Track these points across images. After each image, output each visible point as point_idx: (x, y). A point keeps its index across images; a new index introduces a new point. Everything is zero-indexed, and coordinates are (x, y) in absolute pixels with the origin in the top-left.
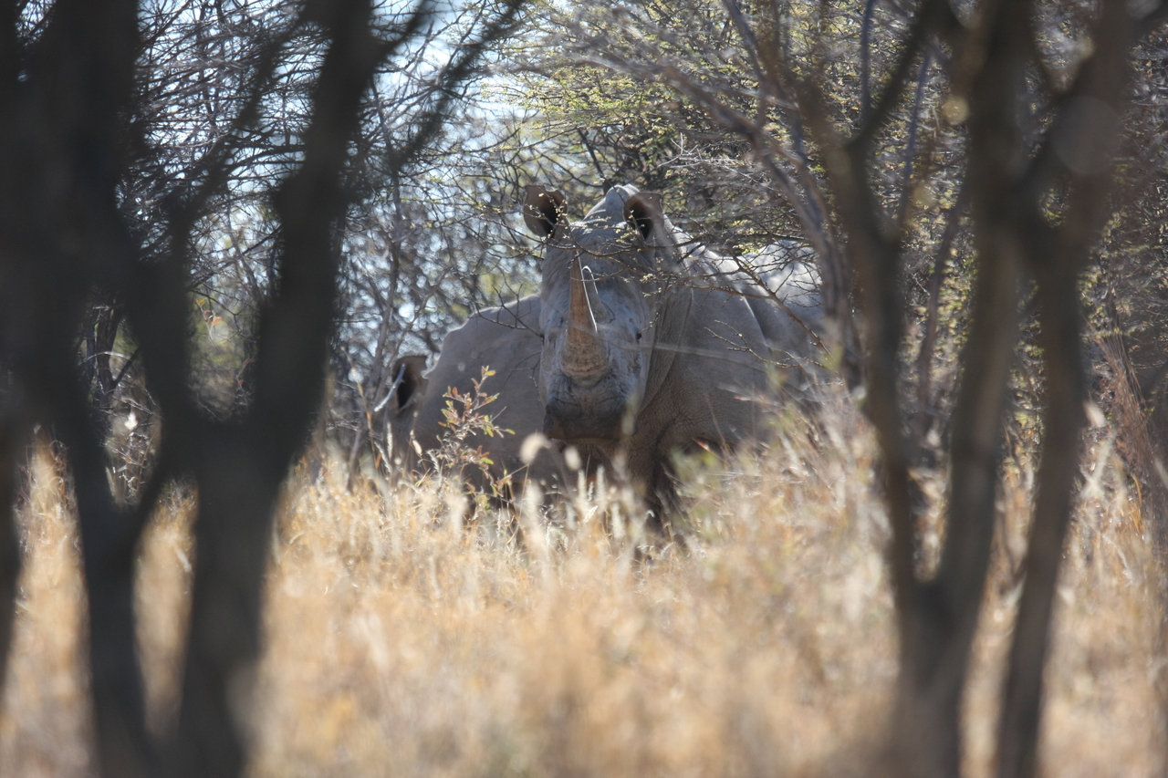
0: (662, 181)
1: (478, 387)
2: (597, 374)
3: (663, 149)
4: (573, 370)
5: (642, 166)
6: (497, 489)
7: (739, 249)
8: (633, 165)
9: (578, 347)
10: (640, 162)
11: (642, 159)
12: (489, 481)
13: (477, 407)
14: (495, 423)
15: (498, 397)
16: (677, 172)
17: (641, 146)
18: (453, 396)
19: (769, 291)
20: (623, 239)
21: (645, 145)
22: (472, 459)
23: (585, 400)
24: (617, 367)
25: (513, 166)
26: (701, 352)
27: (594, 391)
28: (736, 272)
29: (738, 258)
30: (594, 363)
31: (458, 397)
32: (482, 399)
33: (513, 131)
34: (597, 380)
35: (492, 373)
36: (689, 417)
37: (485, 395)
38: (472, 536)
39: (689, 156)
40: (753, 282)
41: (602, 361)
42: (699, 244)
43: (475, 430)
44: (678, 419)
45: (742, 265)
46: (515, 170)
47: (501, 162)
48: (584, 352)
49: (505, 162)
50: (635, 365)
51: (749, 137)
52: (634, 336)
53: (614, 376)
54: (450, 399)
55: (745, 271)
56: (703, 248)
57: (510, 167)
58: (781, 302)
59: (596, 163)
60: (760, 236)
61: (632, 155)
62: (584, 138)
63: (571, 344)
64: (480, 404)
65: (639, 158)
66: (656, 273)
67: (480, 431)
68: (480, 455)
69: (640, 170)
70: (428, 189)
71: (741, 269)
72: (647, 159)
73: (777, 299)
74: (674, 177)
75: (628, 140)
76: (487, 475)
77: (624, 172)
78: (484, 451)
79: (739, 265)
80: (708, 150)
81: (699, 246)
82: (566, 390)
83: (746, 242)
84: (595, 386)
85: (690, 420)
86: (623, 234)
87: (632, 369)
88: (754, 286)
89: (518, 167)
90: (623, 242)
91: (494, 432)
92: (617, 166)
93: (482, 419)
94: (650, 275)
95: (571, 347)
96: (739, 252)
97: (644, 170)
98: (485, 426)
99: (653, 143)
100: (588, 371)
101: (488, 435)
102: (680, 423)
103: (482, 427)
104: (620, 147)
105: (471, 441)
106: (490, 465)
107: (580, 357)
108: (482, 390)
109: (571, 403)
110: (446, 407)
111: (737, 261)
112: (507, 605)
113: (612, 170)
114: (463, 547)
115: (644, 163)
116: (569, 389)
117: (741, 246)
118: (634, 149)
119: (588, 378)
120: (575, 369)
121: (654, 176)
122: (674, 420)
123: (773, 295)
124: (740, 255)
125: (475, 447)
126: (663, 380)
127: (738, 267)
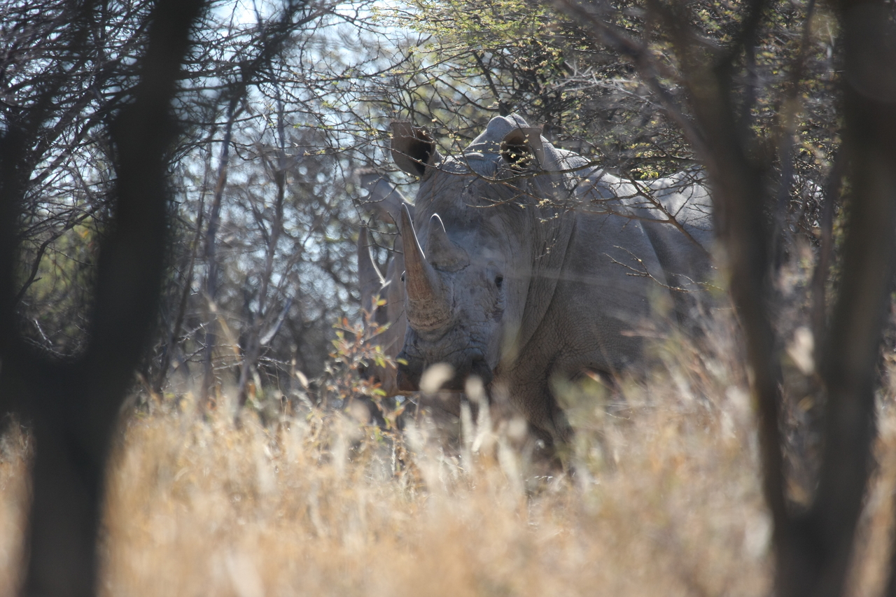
0: (560, 104)
1: (369, 316)
2: (442, 327)
3: (560, 70)
4: (416, 324)
5: (539, 88)
6: (389, 420)
7: (637, 172)
8: (530, 88)
9: (417, 302)
10: (537, 85)
11: (539, 81)
12: (382, 412)
13: (368, 337)
14: (387, 353)
15: (390, 327)
16: (572, 94)
17: (536, 69)
18: (344, 327)
19: (669, 215)
20: (519, 164)
21: (541, 67)
22: (364, 391)
23: (431, 354)
24: (467, 317)
25: (407, 90)
27: (439, 345)
28: (634, 196)
30: (435, 317)
31: (348, 328)
32: (373, 329)
33: (407, 55)
34: (442, 333)
35: (383, 303)
36: (576, 347)
37: (375, 325)
38: (360, 470)
39: (584, 78)
40: (653, 206)
41: (445, 315)
42: (596, 167)
43: (366, 360)
44: (564, 351)
45: (641, 189)
46: (410, 94)
47: (395, 87)
48: (424, 307)
49: (399, 87)
50: (493, 310)
51: (637, 60)
52: (492, 281)
53: (463, 327)
54: (340, 330)
55: (644, 195)
56: (601, 171)
57: (404, 92)
58: (681, 226)
59: (492, 85)
60: (659, 158)
61: (529, 78)
62: (479, 60)
63: (411, 300)
64: (371, 334)
65: (536, 81)
66: (552, 198)
67: (371, 362)
68: (372, 386)
69: (537, 93)
70: (322, 115)
71: (640, 193)
72: (544, 80)
73: (676, 223)
74: (571, 100)
75: (523, 63)
76: (380, 406)
77: (521, 95)
78: (375, 382)
79: (637, 188)
80: (604, 71)
82: (412, 344)
83: (646, 165)
84: (440, 339)
85: (577, 350)
87: (490, 315)
89: (413, 91)
91: (387, 363)
92: (514, 89)
93: (374, 349)
94: (546, 200)
95: (411, 302)
96: (637, 176)
97: (541, 92)
98: (377, 357)
99: (549, 65)
100: (431, 325)
101: (380, 365)
103: (373, 358)
104: (516, 70)
105: (363, 372)
106: (382, 396)
107: (421, 312)
108: (373, 320)
109: (416, 357)
110: (337, 338)
111: (635, 184)
112: (398, 539)
113: (508, 93)
114: (350, 480)
115: (542, 86)
116: (415, 342)
117: (639, 169)
118: (529, 71)
119: (432, 333)
120: (419, 323)
121: (552, 98)
122: (561, 351)
123: (672, 219)
124: (639, 178)
125: (366, 378)
126: (542, 315)
127: (637, 191)
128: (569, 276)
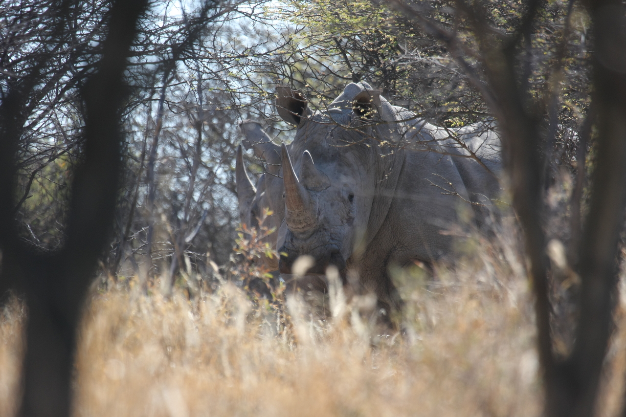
0: (395, 74)
1: (261, 223)
2: (310, 229)
3: (395, 51)
4: (292, 227)
5: (380, 63)
6: (275, 296)
7: (449, 122)
8: (373, 63)
10: (379, 61)
11: (380, 58)
12: (270, 290)
13: (261, 237)
14: (273, 248)
15: (275, 229)
16: (404, 67)
17: (378, 50)
18: (244, 230)
21: (381, 48)
22: (257, 274)
23: (303, 248)
24: (328, 223)
25: (288, 64)
26: (414, 197)
27: (308, 242)
28: (447, 138)
29: (449, 129)
30: (306, 222)
31: (247, 231)
32: (264, 232)
33: (288, 40)
34: (310, 234)
35: (270, 213)
36: (405, 244)
37: (265, 228)
38: (254, 330)
39: (412, 56)
40: (460, 146)
43: (259, 253)
44: (398, 247)
45: (451, 134)
46: (290, 67)
47: (280, 62)
49: (282, 62)
50: (347, 218)
51: (448, 44)
52: (346, 197)
53: (325, 230)
54: (241, 232)
55: (453, 138)
56: (423, 121)
57: (286, 66)
58: (480, 159)
59: (347, 61)
60: (464, 112)
61: (373, 56)
62: (338, 43)
63: (289, 210)
64: (263, 235)
65: (378, 58)
66: (389, 140)
67: (262, 254)
68: (263, 271)
69: (378, 67)
70: (228, 82)
71: (450, 136)
72: (384, 58)
73: (476, 158)
74: (403, 71)
75: (369, 45)
76: (268, 286)
77: (368, 68)
78: (265, 269)
79: (449, 133)
80: (426, 51)
81: (420, 121)
82: (290, 241)
83: (454, 117)
84: (309, 238)
85: (406, 246)
86: (366, 113)
87: (345, 221)
88: (460, 149)
89: (292, 65)
90: (366, 118)
91: (274, 255)
92: (363, 64)
93: (265, 246)
94: (385, 141)
95: (289, 212)
97: (381, 66)
98: (266, 251)
99: (387, 47)
100: (303, 228)
101: (268, 257)
102: (399, 250)
103: (264, 251)
104: (364, 50)
106: (270, 278)
107: (296, 219)
108: (264, 225)
109: (293, 250)
110: (238, 237)
111: (447, 131)
112: (281, 378)
113: (359, 66)
114: (248, 337)
115: (382, 61)
116: (292, 240)
117: (450, 120)
118: (373, 52)
119: (303, 233)
120: (294, 226)
121: (389, 70)
122: (395, 247)
123: (473, 155)
124: (449, 126)
125: (259, 266)
126: (382, 221)
127: (448, 135)
128: (401, 194)
